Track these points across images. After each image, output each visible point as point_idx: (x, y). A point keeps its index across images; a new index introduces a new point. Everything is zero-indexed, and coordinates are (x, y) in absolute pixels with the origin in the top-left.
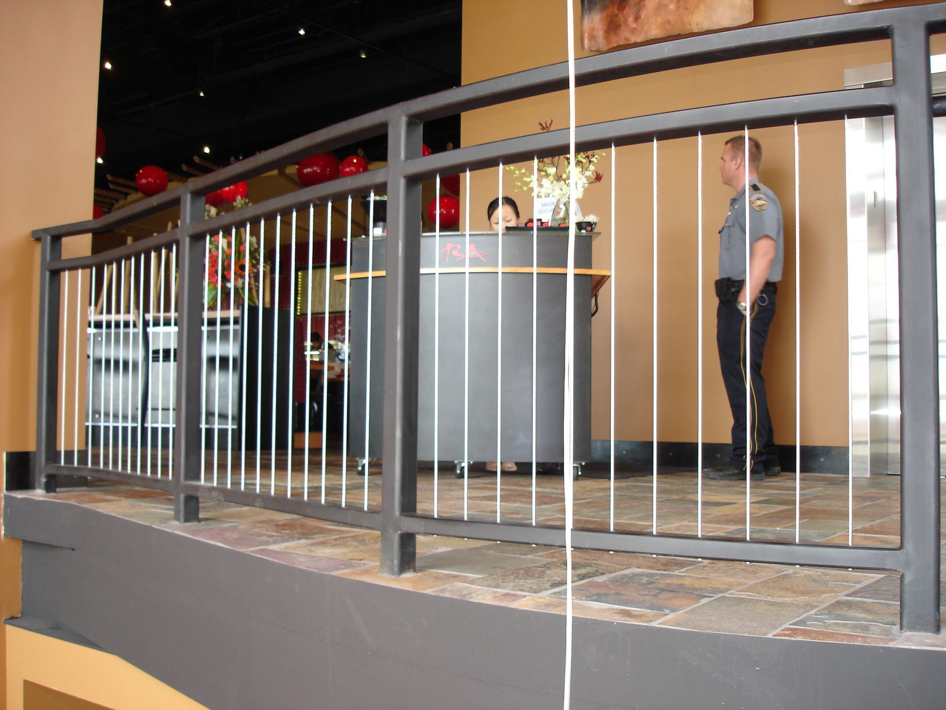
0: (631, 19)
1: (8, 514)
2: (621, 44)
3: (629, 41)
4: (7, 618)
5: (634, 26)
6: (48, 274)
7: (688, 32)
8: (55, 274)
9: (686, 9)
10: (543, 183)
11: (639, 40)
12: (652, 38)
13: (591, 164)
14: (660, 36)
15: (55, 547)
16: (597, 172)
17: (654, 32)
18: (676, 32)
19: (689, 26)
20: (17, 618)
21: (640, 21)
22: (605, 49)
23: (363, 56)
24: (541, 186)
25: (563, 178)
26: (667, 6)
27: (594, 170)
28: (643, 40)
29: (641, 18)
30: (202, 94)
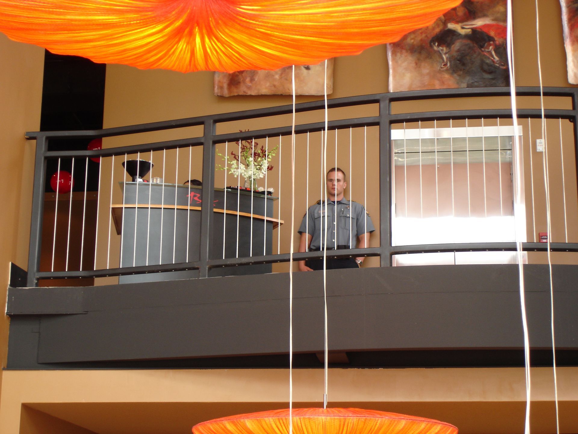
0: (248, 80)
1: (13, 300)
2: (240, 94)
3: (246, 93)
5: (250, 84)
6: (43, 158)
7: (287, 94)
9: (287, 80)
11: (253, 94)
12: (263, 94)
14: (268, 94)
17: (264, 91)
18: (279, 93)
19: (288, 91)
21: (254, 82)
22: (228, 96)
26: (273, 76)
28: (256, 94)
29: (254, 80)
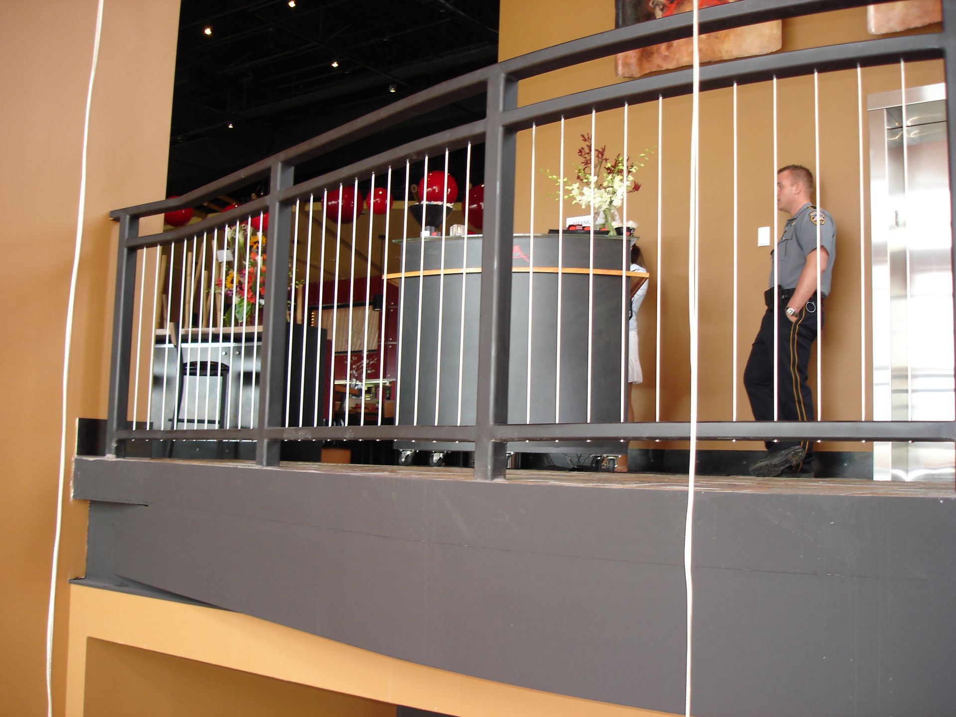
0: (663, 47)
1: (79, 477)
2: (653, 70)
3: (661, 67)
4: (73, 578)
5: (666, 53)
6: (126, 250)
7: (718, 60)
8: (133, 250)
10: (583, 191)
11: (671, 67)
12: (684, 65)
13: (630, 174)
15: (128, 504)
16: (635, 182)
17: (686, 60)
18: (707, 60)
19: (718, 55)
20: (81, 579)
21: (672, 49)
22: (638, 75)
23: (392, 91)
24: (582, 194)
25: (604, 186)
27: (632, 181)
28: (676, 67)
29: (672, 47)
30: (231, 127)
